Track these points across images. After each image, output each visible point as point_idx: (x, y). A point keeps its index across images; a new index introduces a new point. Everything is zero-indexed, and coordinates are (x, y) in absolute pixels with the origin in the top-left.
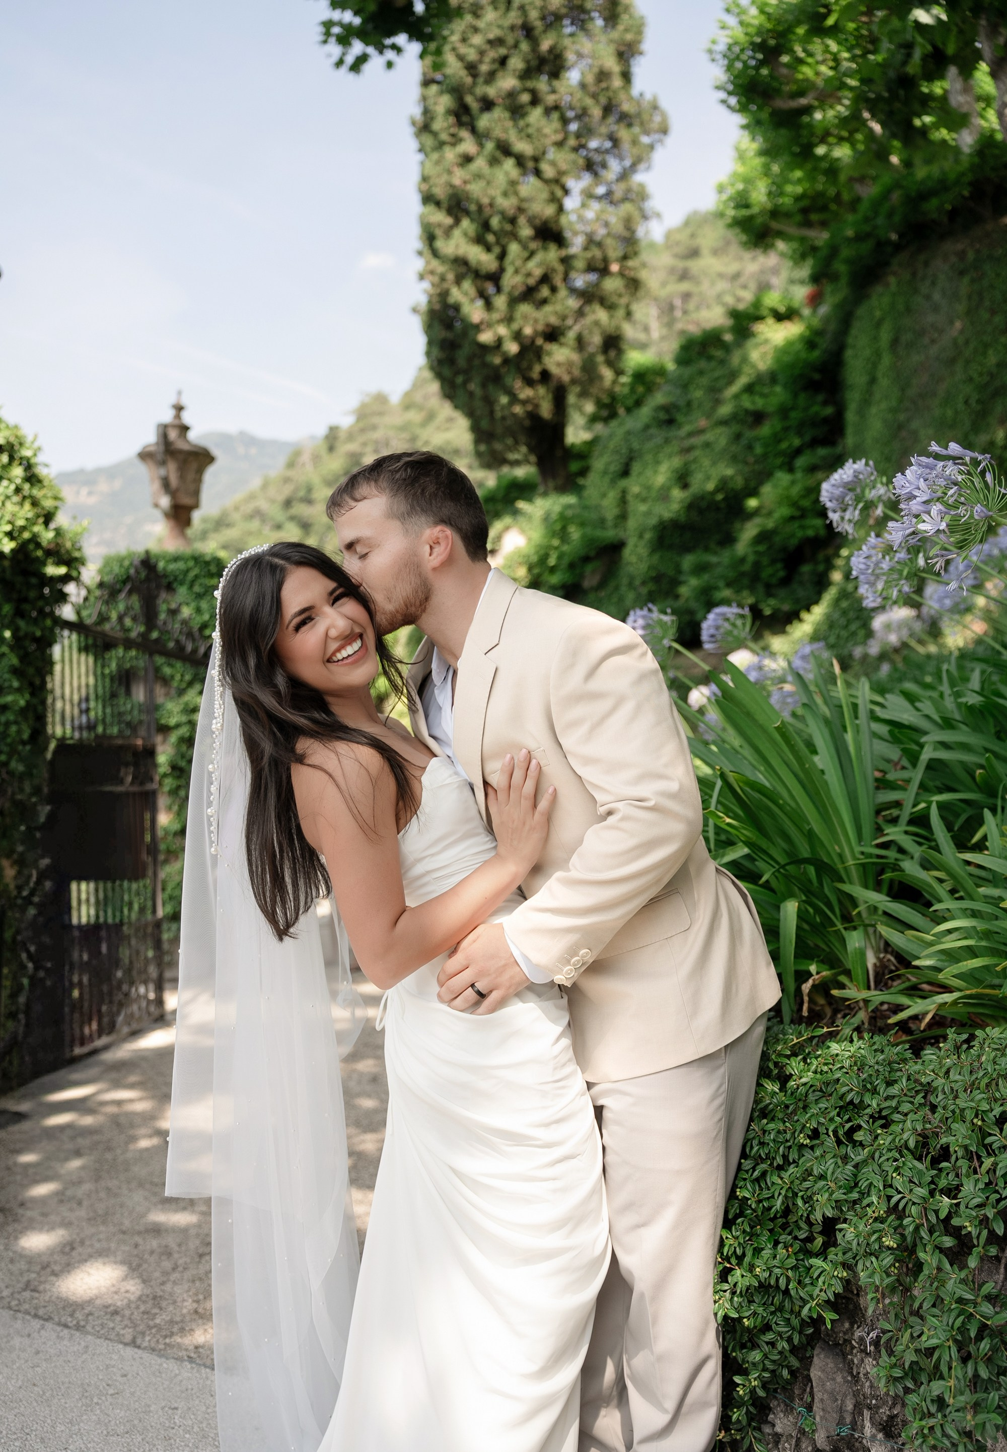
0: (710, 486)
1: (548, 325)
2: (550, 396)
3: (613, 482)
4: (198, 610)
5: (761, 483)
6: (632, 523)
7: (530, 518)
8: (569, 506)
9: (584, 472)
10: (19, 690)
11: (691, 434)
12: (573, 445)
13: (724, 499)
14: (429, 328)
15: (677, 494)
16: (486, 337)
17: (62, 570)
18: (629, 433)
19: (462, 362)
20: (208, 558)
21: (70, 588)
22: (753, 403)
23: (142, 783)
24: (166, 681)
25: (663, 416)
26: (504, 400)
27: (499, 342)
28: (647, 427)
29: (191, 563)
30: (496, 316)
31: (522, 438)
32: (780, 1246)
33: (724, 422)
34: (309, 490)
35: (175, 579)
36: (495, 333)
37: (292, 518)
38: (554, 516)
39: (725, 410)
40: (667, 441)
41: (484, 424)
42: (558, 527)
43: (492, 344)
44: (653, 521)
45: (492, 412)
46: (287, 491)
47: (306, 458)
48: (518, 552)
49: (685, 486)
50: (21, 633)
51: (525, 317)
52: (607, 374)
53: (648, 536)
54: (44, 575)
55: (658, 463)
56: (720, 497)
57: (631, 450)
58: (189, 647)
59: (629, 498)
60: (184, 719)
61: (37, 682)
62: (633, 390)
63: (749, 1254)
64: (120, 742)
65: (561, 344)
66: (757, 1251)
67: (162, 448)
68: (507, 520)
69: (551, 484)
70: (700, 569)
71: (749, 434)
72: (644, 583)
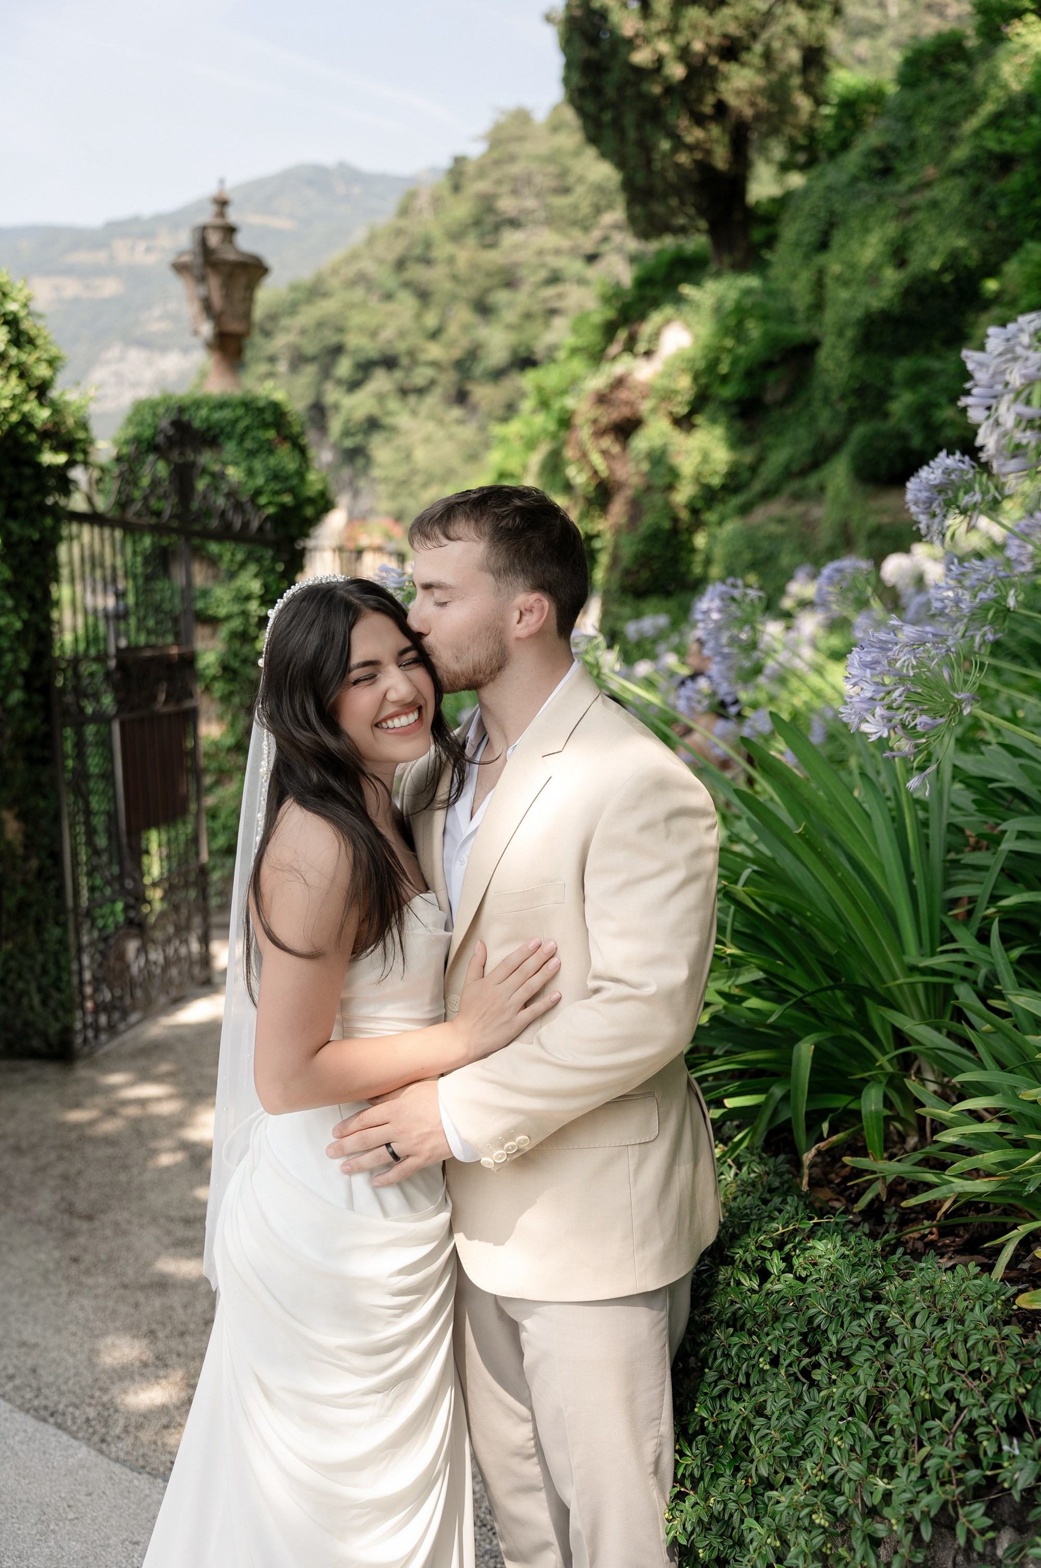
0: (935, 264)
1: (725, 36)
2: (726, 139)
3: (807, 257)
4: (250, 473)
5: (1006, 258)
6: (830, 316)
7: (696, 306)
8: (748, 292)
9: (770, 241)
10: (15, 610)
11: (912, 190)
12: (758, 203)
13: (952, 281)
14: (567, 44)
15: (890, 275)
16: (641, 57)
17: (61, 459)
18: (830, 188)
19: (610, 93)
20: (261, 404)
21: (77, 474)
22: (1001, 142)
23: (179, 701)
24: (213, 561)
25: (877, 164)
26: (665, 145)
27: (660, 61)
28: (855, 179)
29: (240, 411)
30: (656, 25)
31: (690, 198)
32: (740, 1474)
33: (958, 172)
34: (428, 244)
35: (222, 432)
36: (655, 51)
37: (407, 285)
38: (729, 305)
39: (960, 154)
40: (880, 199)
41: (640, 178)
42: (732, 322)
43: (650, 66)
44: (857, 313)
45: (649, 162)
46: (399, 247)
47: (423, 201)
48: (680, 356)
49: (901, 263)
50: (15, 539)
51: (694, 27)
52: (803, 103)
53: (850, 333)
54: (39, 465)
55: (866, 230)
56: (947, 278)
57: (832, 213)
58: (238, 523)
59: (828, 281)
60: (236, 608)
61: (39, 595)
62: (839, 125)
63: (707, 1478)
64: (148, 653)
65: (743, 64)
66: (716, 1476)
67: (199, 260)
68: (668, 310)
69: (727, 259)
70: (917, 378)
71: (992, 187)
72: (843, 397)
